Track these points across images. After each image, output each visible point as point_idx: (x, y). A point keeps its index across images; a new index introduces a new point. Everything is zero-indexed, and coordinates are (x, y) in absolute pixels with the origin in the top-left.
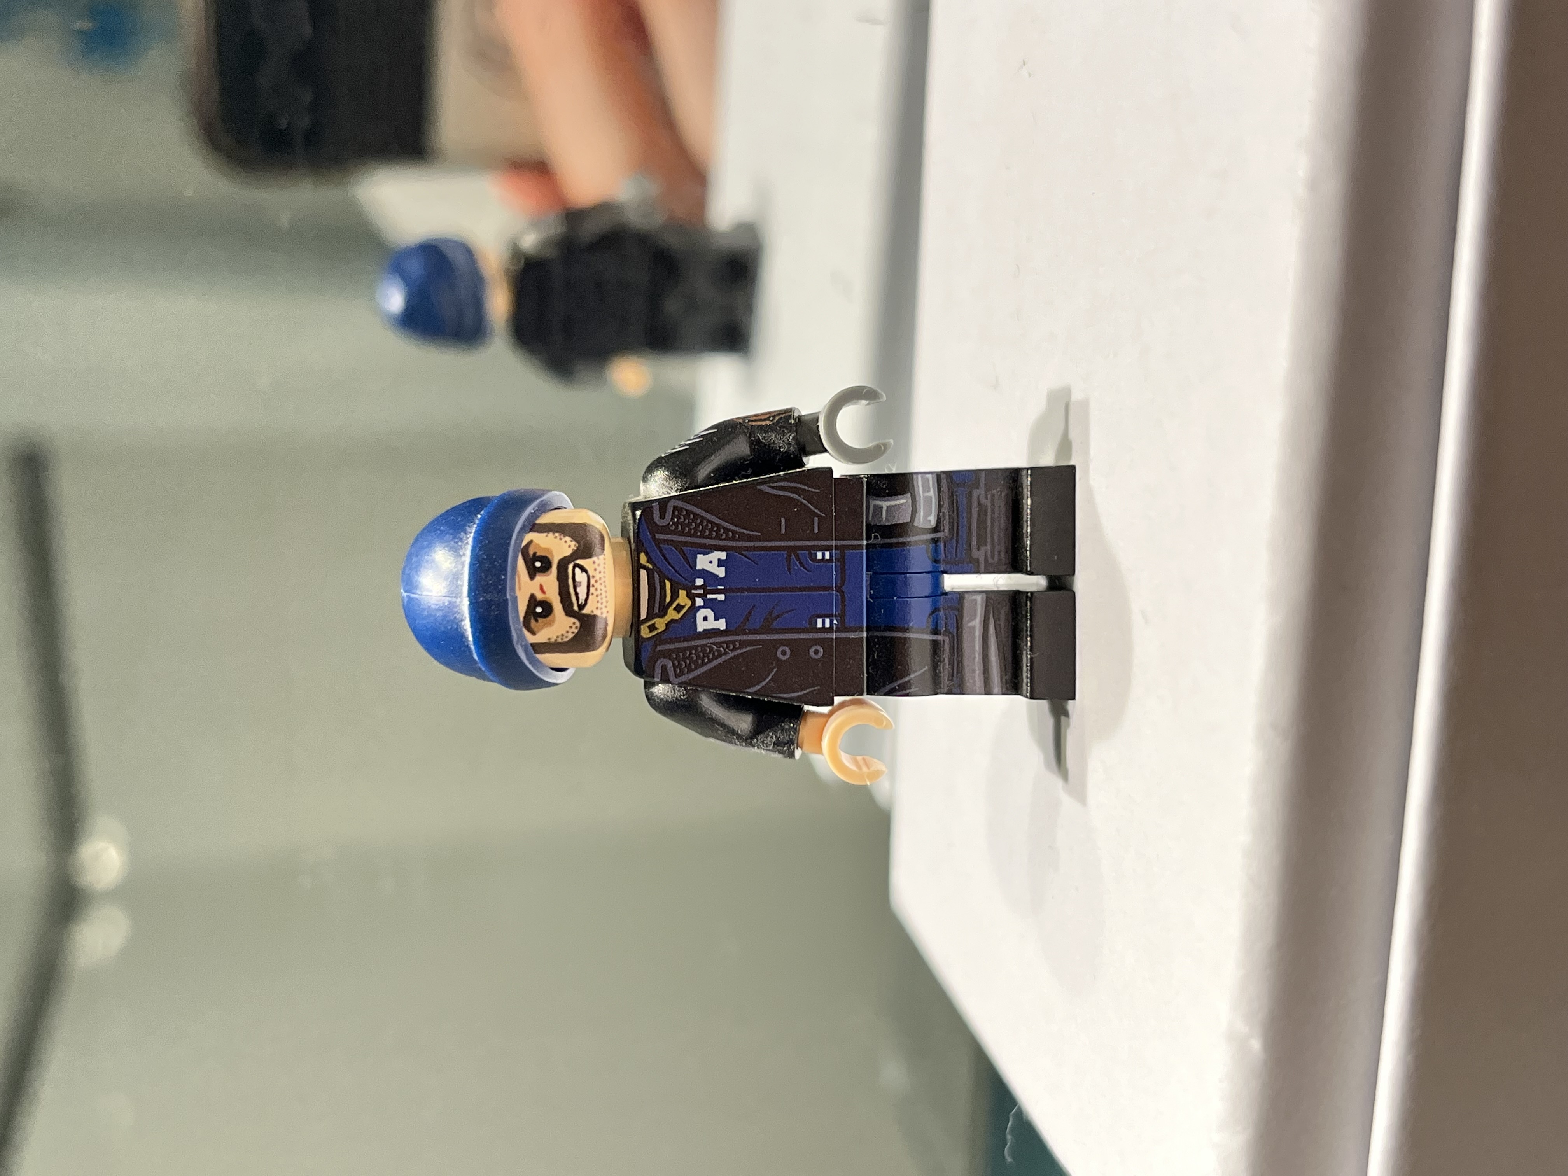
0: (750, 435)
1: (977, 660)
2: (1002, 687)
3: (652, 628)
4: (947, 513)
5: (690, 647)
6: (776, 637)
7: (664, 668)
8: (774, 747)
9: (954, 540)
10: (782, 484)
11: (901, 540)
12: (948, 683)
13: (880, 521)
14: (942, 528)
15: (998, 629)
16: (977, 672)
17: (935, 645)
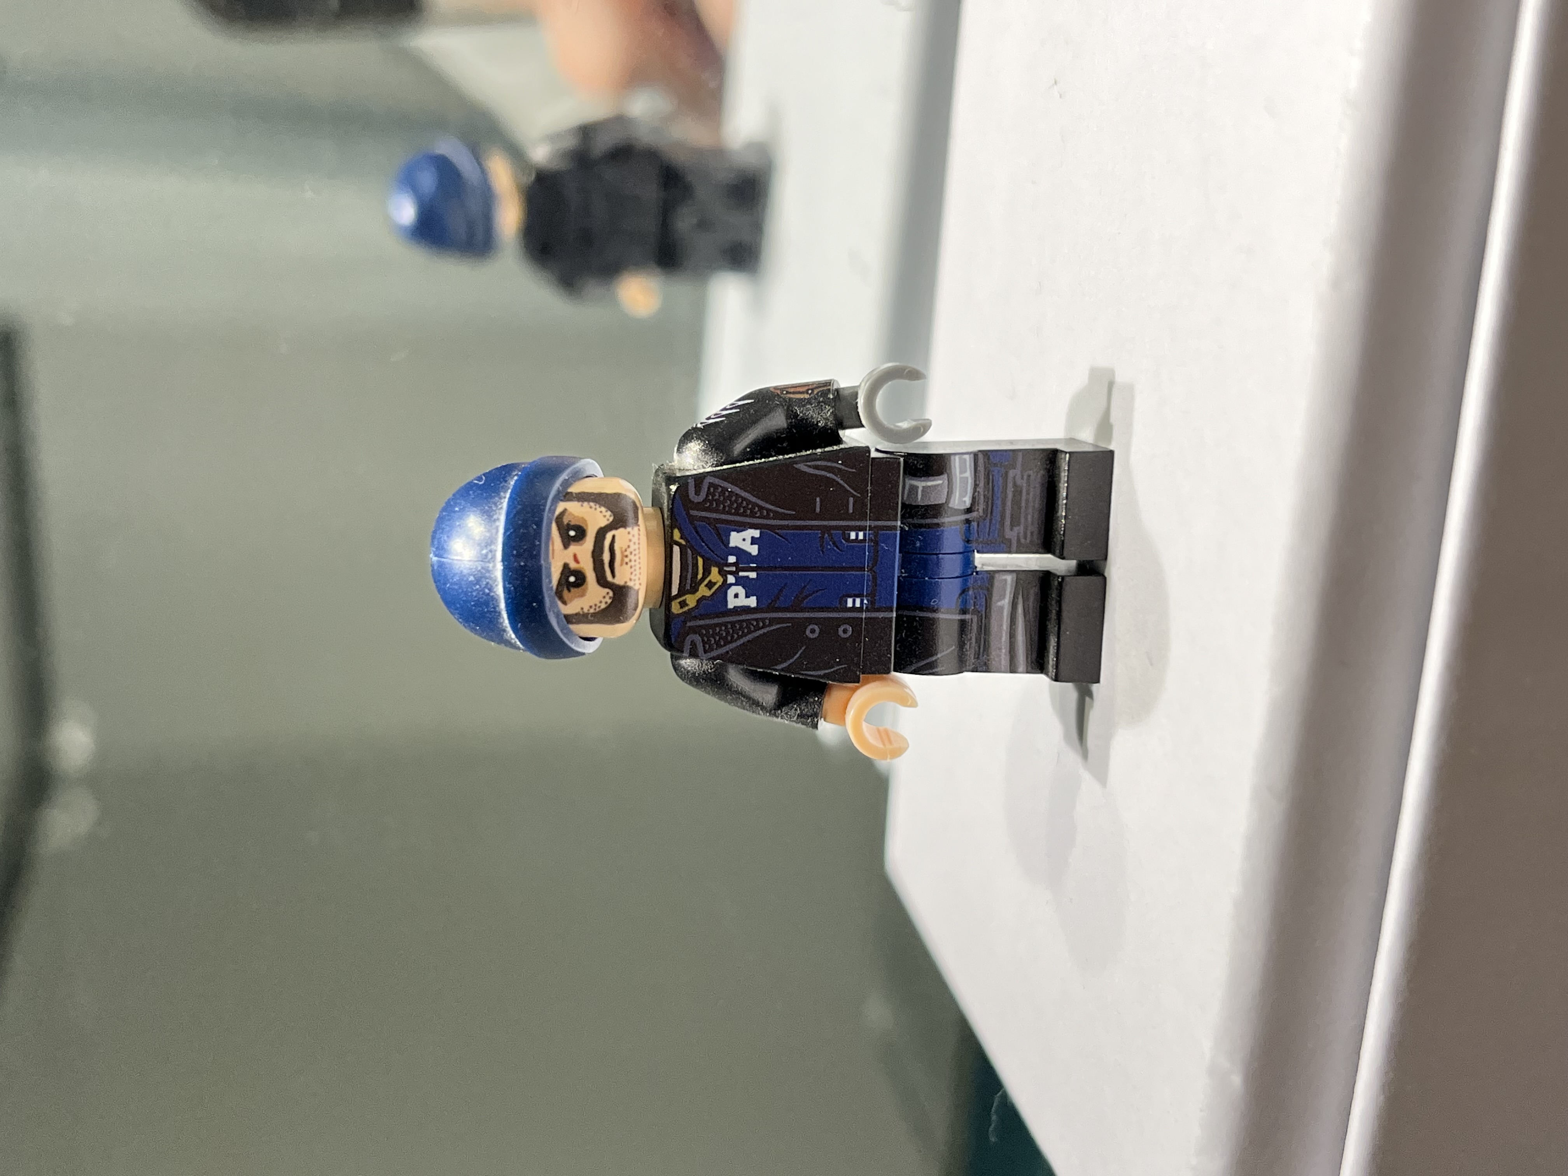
0: (788, 408)
1: (1004, 639)
2: (1027, 667)
3: (683, 604)
4: (982, 493)
5: (720, 623)
6: (807, 615)
7: (693, 644)
8: (798, 718)
9: (988, 520)
10: (819, 463)
11: (935, 521)
12: (973, 661)
13: (915, 502)
14: (977, 508)
15: (1026, 609)
16: (1004, 651)
17: (963, 624)
